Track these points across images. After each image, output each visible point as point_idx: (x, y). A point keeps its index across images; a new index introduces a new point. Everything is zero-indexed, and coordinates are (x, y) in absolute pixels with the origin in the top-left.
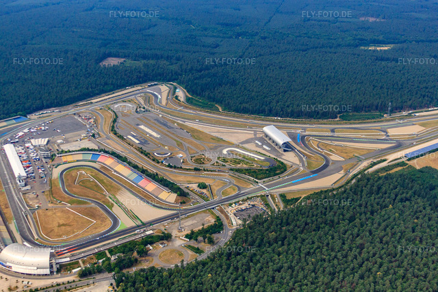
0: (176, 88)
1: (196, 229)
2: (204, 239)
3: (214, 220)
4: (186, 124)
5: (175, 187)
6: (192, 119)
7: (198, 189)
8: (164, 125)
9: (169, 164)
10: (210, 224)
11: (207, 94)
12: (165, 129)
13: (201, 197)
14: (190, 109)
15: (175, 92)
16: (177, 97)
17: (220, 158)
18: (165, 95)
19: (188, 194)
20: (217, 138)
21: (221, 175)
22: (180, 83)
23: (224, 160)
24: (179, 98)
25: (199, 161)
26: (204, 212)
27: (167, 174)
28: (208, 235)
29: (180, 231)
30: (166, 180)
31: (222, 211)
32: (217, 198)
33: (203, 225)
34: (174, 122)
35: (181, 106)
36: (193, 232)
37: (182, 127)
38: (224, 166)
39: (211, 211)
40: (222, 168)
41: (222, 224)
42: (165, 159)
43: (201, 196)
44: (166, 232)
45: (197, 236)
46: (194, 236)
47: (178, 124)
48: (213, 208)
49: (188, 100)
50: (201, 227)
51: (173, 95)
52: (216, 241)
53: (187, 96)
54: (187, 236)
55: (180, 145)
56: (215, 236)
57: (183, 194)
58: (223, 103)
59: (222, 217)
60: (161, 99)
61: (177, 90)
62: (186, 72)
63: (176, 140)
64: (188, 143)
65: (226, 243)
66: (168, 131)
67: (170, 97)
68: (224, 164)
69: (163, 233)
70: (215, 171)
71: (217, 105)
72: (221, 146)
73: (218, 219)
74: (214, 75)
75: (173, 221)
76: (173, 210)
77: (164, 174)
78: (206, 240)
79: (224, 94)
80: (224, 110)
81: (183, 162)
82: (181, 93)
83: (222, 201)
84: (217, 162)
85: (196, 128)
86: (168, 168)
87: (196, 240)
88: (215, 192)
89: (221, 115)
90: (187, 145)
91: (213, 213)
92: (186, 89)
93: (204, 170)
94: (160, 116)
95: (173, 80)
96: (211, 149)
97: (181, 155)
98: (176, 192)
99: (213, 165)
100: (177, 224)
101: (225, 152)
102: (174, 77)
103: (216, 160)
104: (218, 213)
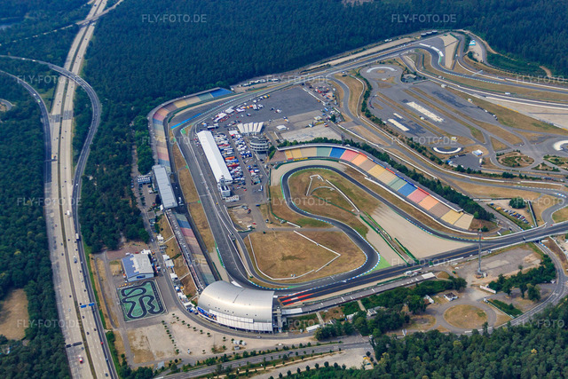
0: (469, 39)
1: (508, 275)
2: (523, 291)
3: (539, 261)
4: (488, 99)
5: (471, 203)
6: (499, 91)
7: (510, 209)
8: (450, 101)
9: (459, 166)
10: (532, 267)
11: (525, 47)
12: (451, 109)
13: (515, 222)
14: (495, 74)
15: (467, 46)
16: (471, 55)
17: (548, 156)
18: (450, 51)
19: (493, 216)
20: (544, 123)
21: (550, 186)
22: (476, 31)
23: (557, 162)
24: (475, 56)
25: (511, 161)
26: (521, 246)
27: (456, 182)
28: (529, 285)
29: (480, 276)
30: (454, 192)
31: (553, 247)
32: (543, 225)
33: (521, 268)
34: (467, 97)
35: (478, 69)
36: (502, 279)
37: (481, 105)
38: (557, 170)
39: (533, 246)
40: (553, 174)
41: (554, 269)
42: (452, 157)
43: (516, 220)
44: (456, 276)
45: (510, 286)
46: (505, 285)
47: (474, 99)
48: (537, 241)
49: (491, 59)
50: (516, 272)
51: (465, 51)
52: (543, 297)
53: (488, 53)
54: (491, 285)
55: (478, 136)
56: (541, 288)
57: (484, 217)
58: (555, 63)
59: (554, 256)
60: (443, 59)
61: (472, 43)
62: (487, 12)
63: (469, 127)
64: (492, 131)
65: (562, 300)
66: (457, 112)
67: (458, 55)
68: (556, 167)
69: (451, 278)
70: (540, 179)
71: (542, 67)
72: (550, 137)
73: (546, 259)
74: (538, 15)
75: (468, 259)
76: (467, 241)
77: (451, 182)
78: (526, 293)
79: (556, 47)
80: (553, 74)
81: (483, 163)
82: (478, 48)
83: (554, 230)
84: (543, 164)
85: (505, 106)
86: (457, 173)
87: (509, 292)
88: (540, 214)
89: (551, 84)
90: (490, 135)
91: (536, 250)
92: (486, 40)
93: (521, 177)
94: (443, 86)
95: (465, 26)
96: (533, 142)
97: (479, 152)
98: (471, 213)
99: (537, 168)
100: (475, 265)
101: (557, 146)
102: (465, 20)
103: (542, 160)
104: (547, 251)
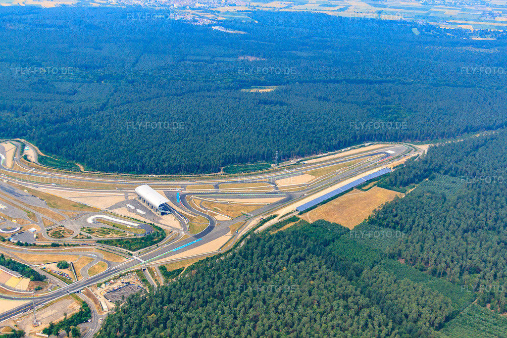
0: (24, 146)
1: (56, 321)
2: (68, 332)
3: (79, 307)
4: (39, 189)
5: (27, 270)
7: (58, 270)
8: (11, 192)
9: (19, 242)
10: (74, 312)
11: (64, 151)
12: (11, 198)
13: (61, 279)
14: (44, 170)
15: (23, 151)
16: (26, 157)
17: (84, 228)
18: (10, 155)
19: (45, 277)
20: (80, 204)
21: (86, 250)
22: (30, 139)
23: (90, 231)
24: (29, 158)
25: (58, 234)
26: (67, 297)
27: (16, 254)
28: (72, 327)
29: (36, 325)
30: (14, 262)
31: (89, 294)
32: (82, 279)
33: (65, 314)
34: (23, 188)
35: (32, 167)
36: (52, 326)
37: (34, 194)
38: (90, 238)
39: (74, 296)
40: (87, 241)
41: (90, 311)
42: (13, 235)
43: (62, 277)
44: (17, 329)
45: (58, 330)
46: (54, 330)
47: (29, 190)
48: (78, 292)
49: (41, 160)
50: (62, 318)
51: (21, 154)
52: (82, 333)
53: (39, 155)
54: (45, 331)
55: (32, 216)
56: (80, 327)
57: (37, 278)
58: (86, 161)
59: (90, 301)
60: (5, 161)
61: (26, 148)
62: (36, 126)
63: (26, 211)
64: (43, 213)
65: (96, 334)
66: (16, 200)
67: (17, 157)
68: (89, 235)
69: (13, 331)
70: (78, 245)
71: (78, 164)
72: (84, 214)
73: (85, 305)
74: (72, 128)
75: (26, 313)
76: (26, 299)
77: (12, 254)
78: (70, 333)
79: (85, 150)
80: (87, 169)
81: (37, 237)
82: (31, 152)
83: (89, 282)
84: (80, 234)
86: (17, 247)
87: (58, 334)
88: (79, 271)
89: (83, 175)
90: (41, 215)
91: (77, 298)
92: (37, 146)
93: (65, 245)
94: (5, 181)
95: (21, 136)
96: (73, 218)
97: (34, 229)
98: (28, 277)
99: (76, 237)
100: (31, 317)
101: (90, 220)
102: (21, 132)
103: (79, 231)
104: (84, 297)
